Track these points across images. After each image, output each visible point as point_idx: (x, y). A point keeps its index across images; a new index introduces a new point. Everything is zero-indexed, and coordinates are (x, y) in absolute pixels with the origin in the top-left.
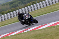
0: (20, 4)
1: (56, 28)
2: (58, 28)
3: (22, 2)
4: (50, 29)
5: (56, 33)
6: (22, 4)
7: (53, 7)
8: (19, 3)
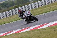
0: (3, 8)
1: (38, 31)
2: (40, 31)
3: (5, 6)
4: (33, 32)
5: (38, 36)
6: (5, 8)
7: (35, 11)
8: (2, 6)
